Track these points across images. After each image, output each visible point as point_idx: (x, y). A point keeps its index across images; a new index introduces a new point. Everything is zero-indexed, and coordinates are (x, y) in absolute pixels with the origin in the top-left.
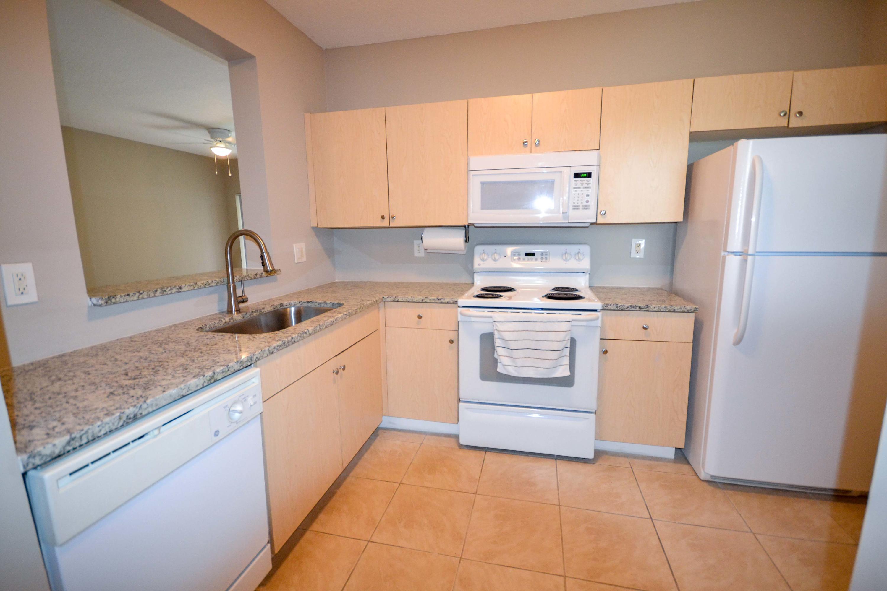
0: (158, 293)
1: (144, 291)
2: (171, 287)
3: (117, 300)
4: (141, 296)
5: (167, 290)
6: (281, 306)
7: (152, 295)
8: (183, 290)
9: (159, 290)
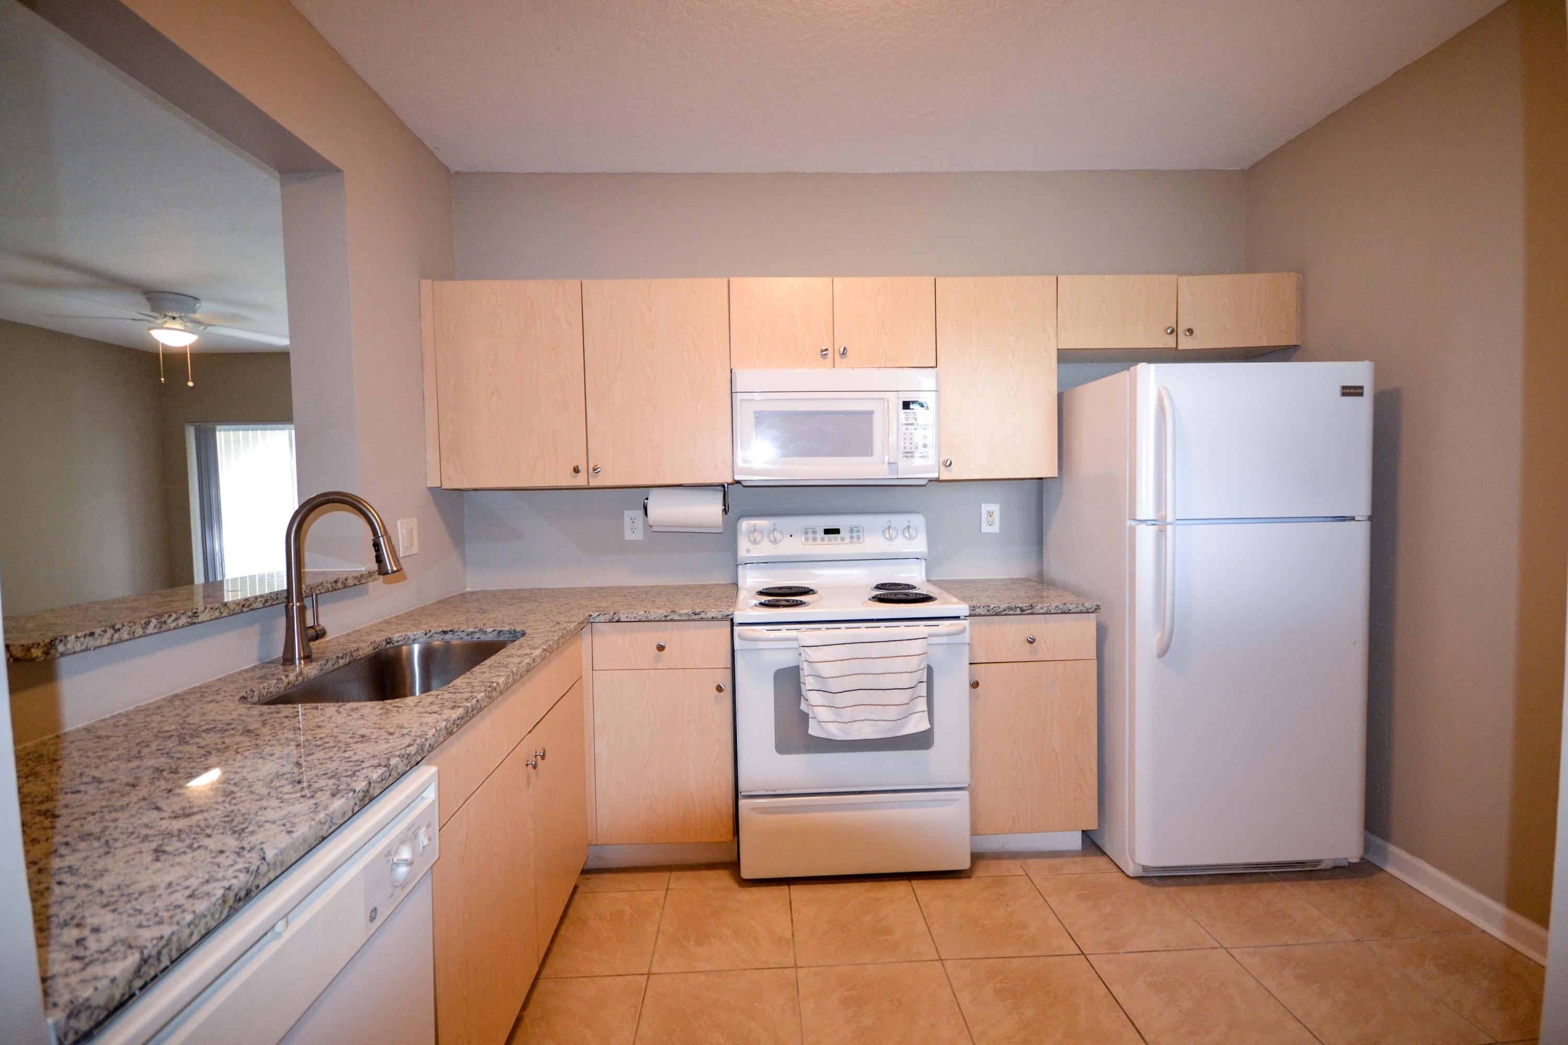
0: (151, 629)
1: (123, 625)
2: (176, 613)
3: (69, 646)
4: (116, 636)
5: (169, 621)
6: (388, 643)
7: (139, 632)
8: (200, 619)
9: (154, 622)
